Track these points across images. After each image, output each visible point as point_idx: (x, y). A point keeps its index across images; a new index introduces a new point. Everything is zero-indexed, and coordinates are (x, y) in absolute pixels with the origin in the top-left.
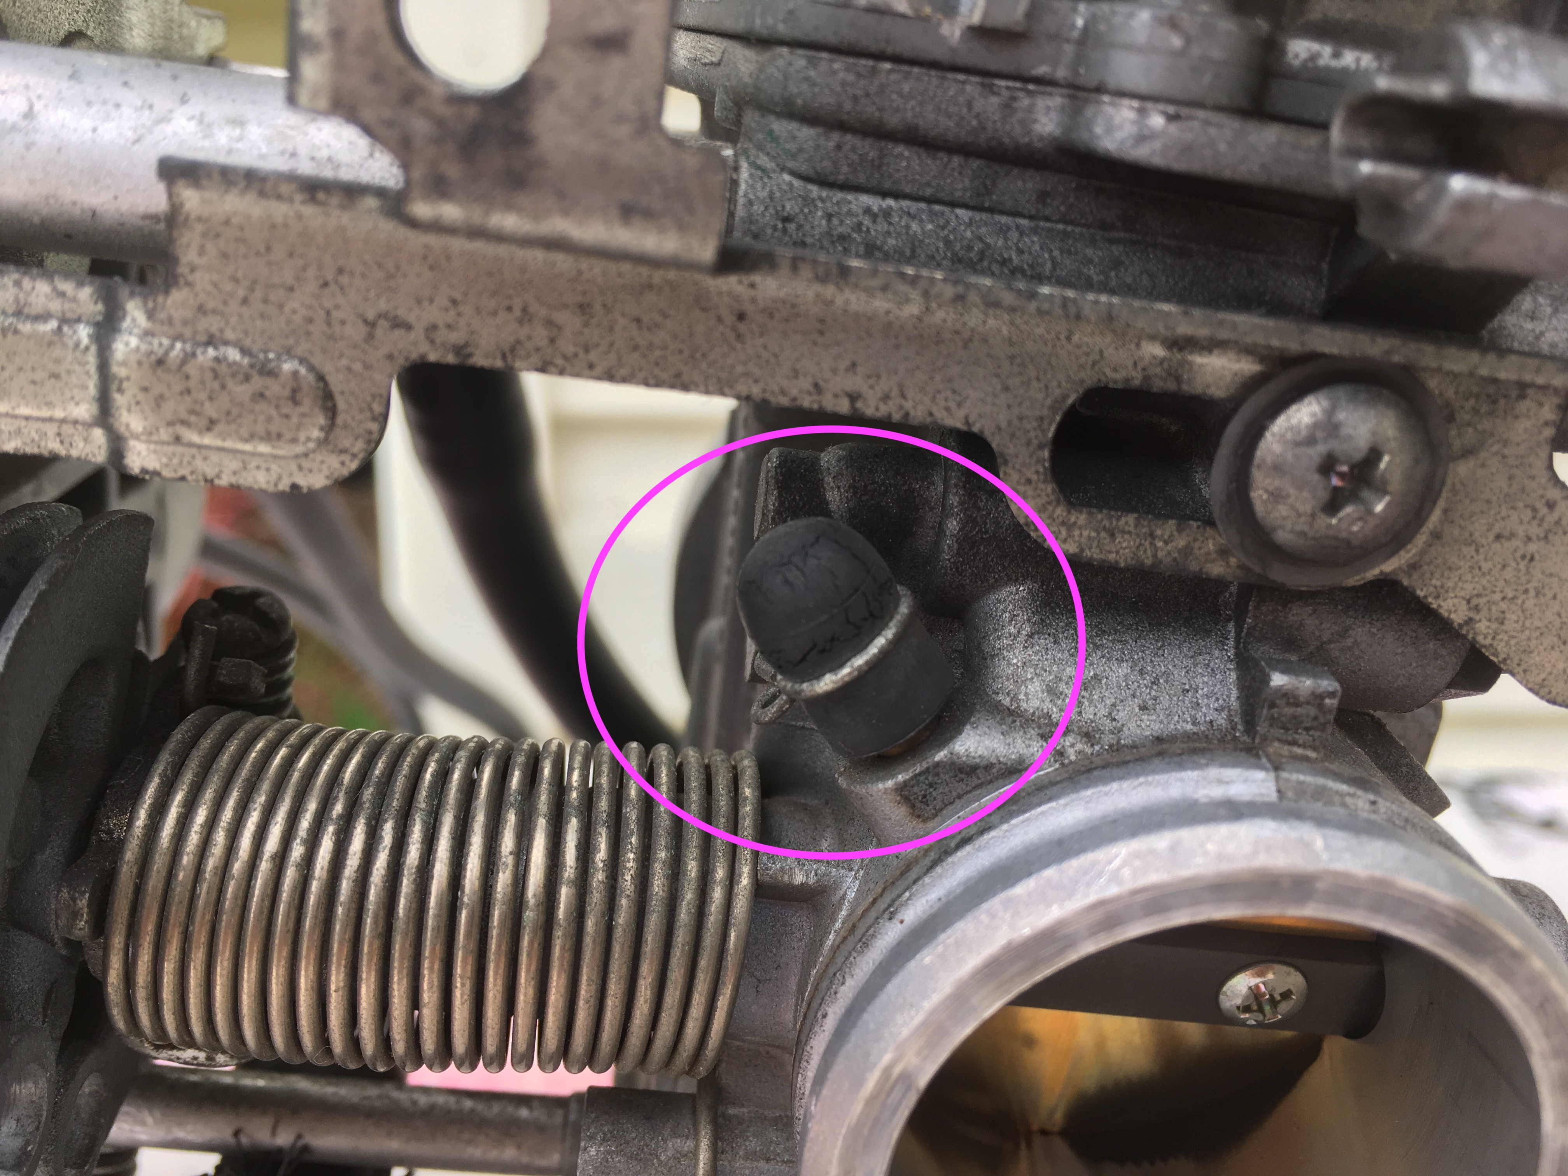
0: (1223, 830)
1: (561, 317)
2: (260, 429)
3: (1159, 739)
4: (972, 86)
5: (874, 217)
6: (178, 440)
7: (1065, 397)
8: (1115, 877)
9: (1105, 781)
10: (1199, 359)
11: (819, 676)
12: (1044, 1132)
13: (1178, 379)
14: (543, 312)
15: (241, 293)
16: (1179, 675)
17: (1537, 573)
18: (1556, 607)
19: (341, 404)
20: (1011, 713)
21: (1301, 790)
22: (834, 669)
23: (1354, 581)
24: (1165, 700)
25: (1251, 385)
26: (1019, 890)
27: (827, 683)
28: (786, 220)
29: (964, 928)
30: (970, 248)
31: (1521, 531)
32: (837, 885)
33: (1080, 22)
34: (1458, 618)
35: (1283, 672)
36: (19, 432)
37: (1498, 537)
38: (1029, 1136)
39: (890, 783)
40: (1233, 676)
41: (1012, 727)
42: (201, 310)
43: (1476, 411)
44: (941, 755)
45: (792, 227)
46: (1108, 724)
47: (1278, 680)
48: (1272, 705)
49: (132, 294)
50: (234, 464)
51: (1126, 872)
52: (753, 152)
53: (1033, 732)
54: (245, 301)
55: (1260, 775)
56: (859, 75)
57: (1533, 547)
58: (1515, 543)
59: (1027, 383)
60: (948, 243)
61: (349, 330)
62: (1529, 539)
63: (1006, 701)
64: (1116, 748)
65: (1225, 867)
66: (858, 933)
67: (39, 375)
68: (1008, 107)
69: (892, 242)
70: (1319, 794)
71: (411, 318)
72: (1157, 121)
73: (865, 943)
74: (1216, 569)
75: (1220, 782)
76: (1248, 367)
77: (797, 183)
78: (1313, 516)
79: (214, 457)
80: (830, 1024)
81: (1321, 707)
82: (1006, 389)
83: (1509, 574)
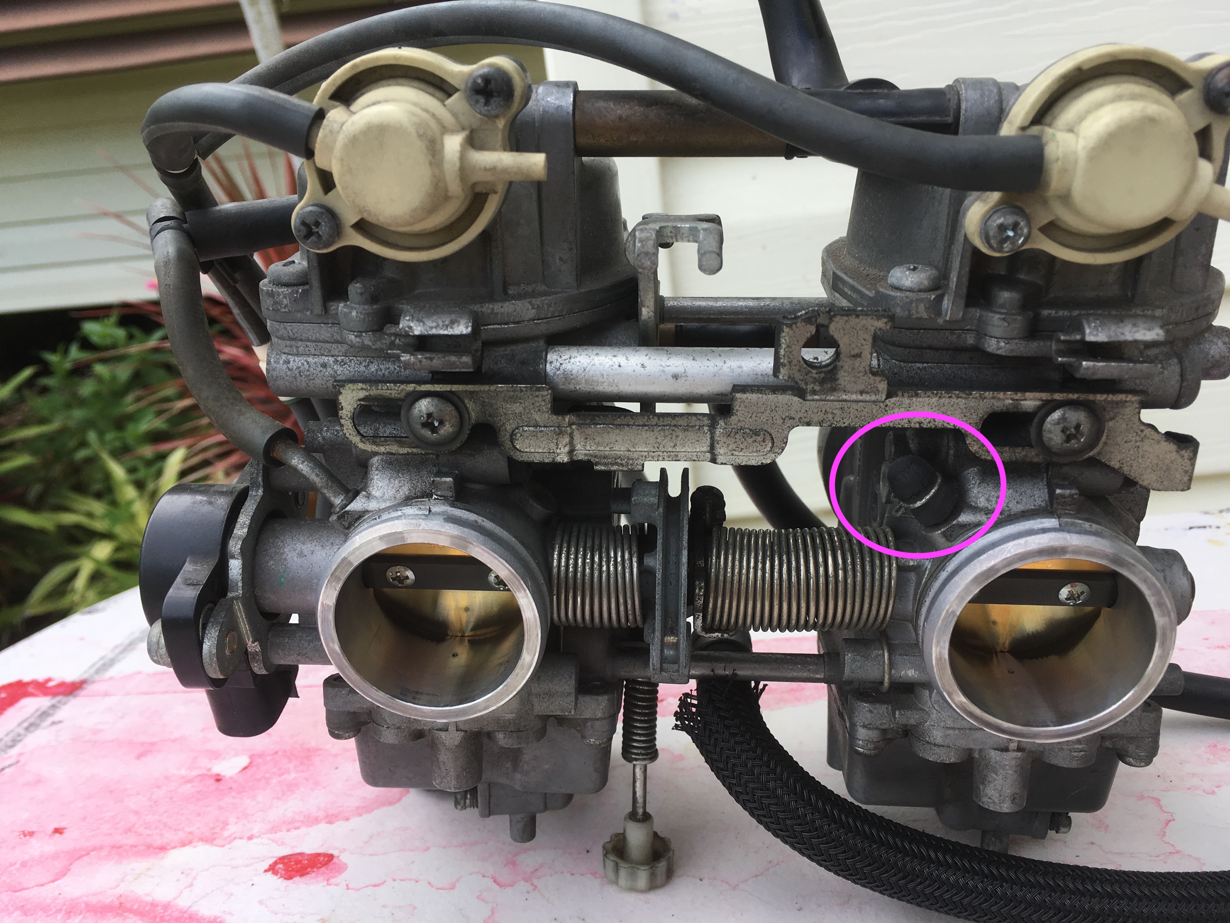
0: (1040, 536)
1: (835, 412)
2: (755, 450)
3: (1023, 512)
4: (947, 333)
5: (921, 370)
6: (732, 455)
7: (983, 416)
8: (1009, 551)
9: (1006, 526)
10: (1022, 402)
11: (916, 503)
12: (1002, 652)
13: (1017, 408)
14: (831, 411)
15: (750, 415)
16: (1029, 491)
17: (1141, 451)
18: (1149, 460)
19: (775, 441)
20: (975, 508)
21: (1067, 524)
22: (921, 500)
23: (1080, 459)
24: (1024, 499)
25: (1039, 408)
26: (982, 558)
27: (919, 504)
28: (895, 374)
29: (966, 569)
30: (950, 375)
31: (1133, 439)
32: (923, 565)
33: (978, 315)
34: (1117, 466)
35: (1060, 489)
36: (686, 456)
37: (1126, 442)
38: (996, 653)
39: (939, 532)
40: (1046, 490)
41: (976, 512)
42: (739, 421)
43: (1112, 407)
44: (954, 522)
45: (897, 376)
46: (1006, 509)
47: (1058, 491)
48: (1057, 499)
49: (721, 419)
50: (747, 459)
51: (1012, 550)
52: (882, 354)
53: (983, 513)
54: (751, 417)
55: (1053, 520)
56: (914, 334)
57: (1138, 444)
58: (1132, 443)
59: (971, 414)
60: (943, 374)
61: (778, 422)
62: (1136, 441)
63: (974, 504)
64: (1009, 515)
65: (1041, 546)
66: (934, 576)
67: (693, 441)
68: (959, 337)
69: (927, 376)
70: (1073, 524)
71: (795, 417)
72: (1002, 344)
73: (936, 578)
74: (1036, 460)
75: (1041, 523)
76: (1038, 403)
77: (897, 363)
78: (1062, 444)
79: (741, 458)
80: (927, 604)
81: (1073, 498)
82: (965, 416)
83: (1132, 452)
